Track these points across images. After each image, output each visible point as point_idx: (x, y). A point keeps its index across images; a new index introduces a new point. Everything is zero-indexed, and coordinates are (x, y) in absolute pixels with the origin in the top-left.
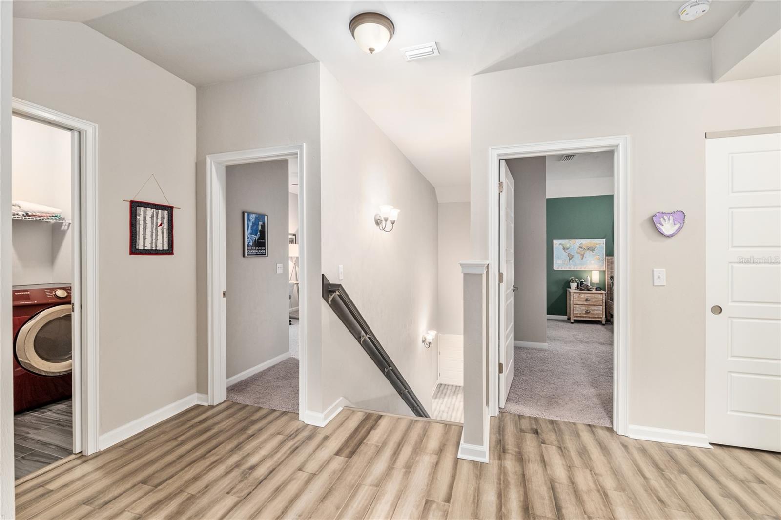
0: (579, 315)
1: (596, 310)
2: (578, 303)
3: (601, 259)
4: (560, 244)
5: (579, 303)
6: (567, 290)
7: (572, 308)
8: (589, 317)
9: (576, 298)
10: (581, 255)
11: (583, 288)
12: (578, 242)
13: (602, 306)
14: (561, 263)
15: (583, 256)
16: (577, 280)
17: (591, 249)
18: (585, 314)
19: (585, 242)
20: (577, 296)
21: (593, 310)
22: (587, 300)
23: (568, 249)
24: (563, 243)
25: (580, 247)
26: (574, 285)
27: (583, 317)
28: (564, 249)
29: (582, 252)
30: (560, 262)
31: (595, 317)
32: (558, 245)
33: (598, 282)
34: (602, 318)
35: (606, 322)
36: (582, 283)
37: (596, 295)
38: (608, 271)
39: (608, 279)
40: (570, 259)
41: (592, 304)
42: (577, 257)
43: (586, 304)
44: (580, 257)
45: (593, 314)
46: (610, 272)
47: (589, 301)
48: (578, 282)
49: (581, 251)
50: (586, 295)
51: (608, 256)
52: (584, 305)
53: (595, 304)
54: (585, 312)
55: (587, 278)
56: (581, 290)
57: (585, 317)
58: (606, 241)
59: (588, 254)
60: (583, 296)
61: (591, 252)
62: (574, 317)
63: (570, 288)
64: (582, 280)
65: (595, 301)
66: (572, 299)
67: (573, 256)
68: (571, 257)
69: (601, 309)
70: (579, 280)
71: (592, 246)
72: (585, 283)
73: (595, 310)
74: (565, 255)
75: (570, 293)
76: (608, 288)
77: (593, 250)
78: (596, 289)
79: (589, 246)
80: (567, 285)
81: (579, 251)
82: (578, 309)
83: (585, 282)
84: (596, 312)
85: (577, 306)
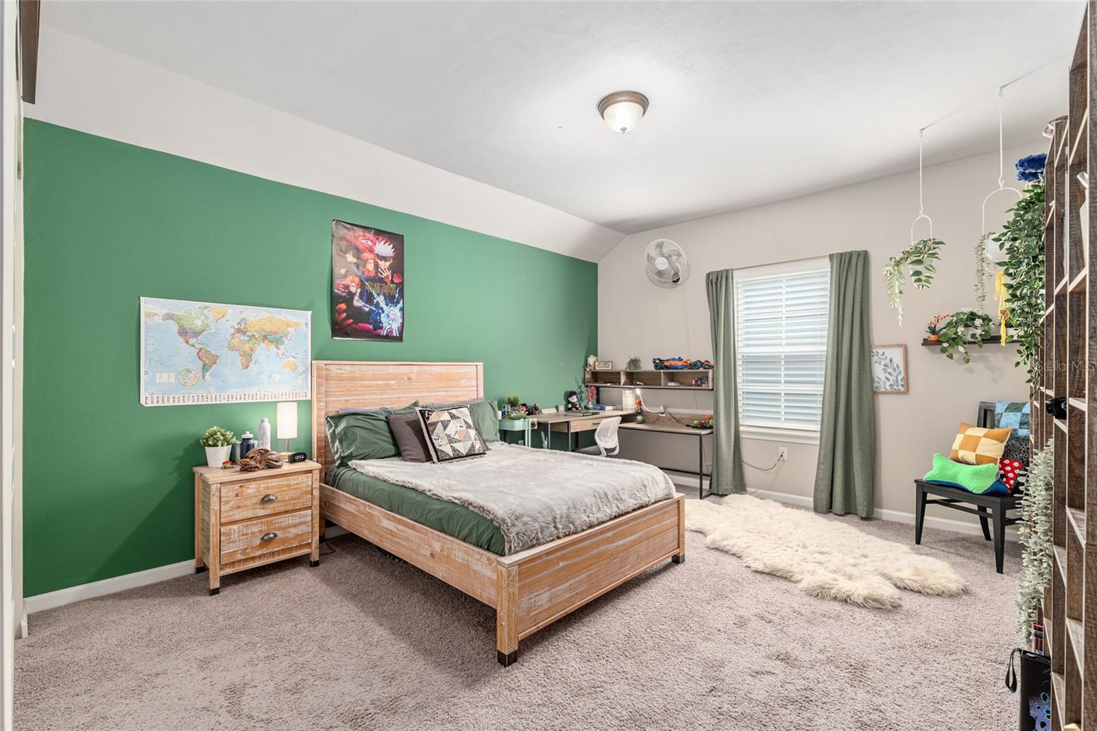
0: (239, 557)
1: (295, 526)
2: (237, 517)
3: (301, 369)
4: (169, 317)
5: (238, 515)
6: (193, 474)
7: (214, 540)
8: (273, 554)
9: (227, 502)
10: (244, 354)
11: (253, 463)
12: (233, 314)
13: (310, 508)
14: (173, 380)
15: (247, 358)
16: (229, 434)
17: (273, 338)
18: (261, 546)
19: (256, 316)
20: (232, 494)
21: (284, 528)
22: (265, 500)
23: (196, 334)
24: (180, 313)
25: (239, 331)
26: (218, 455)
27: (253, 558)
28: (183, 332)
29: (247, 347)
30: (166, 378)
31: (290, 549)
32: (158, 319)
33: (295, 436)
34: (309, 545)
35: (320, 555)
36: (246, 446)
37: (293, 480)
38: (319, 401)
39: (319, 424)
40: (205, 368)
41: (282, 509)
42: (229, 362)
43: (261, 513)
44: (238, 360)
45: (284, 541)
46: (323, 404)
47: (271, 501)
48: (234, 440)
49: (241, 341)
50: (263, 484)
51: (317, 359)
52: (258, 518)
53: (289, 508)
54: (258, 542)
55: (261, 428)
56: (246, 469)
57: (260, 557)
58: (312, 316)
59: (263, 352)
60: (251, 489)
61: (273, 347)
62: (222, 567)
63: (205, 464)
64: (248, 435)
65: (292, 499)
66: (214, 505)
67: (214, 359)
68: (208, 362)
69: (309, 519)
70: (237, 435)
71: (275, 329)
72: (256, 443)
73: (289, 527)
74: (186, 353)
75: (206, 485)
76: (319, 448)
77: (277, 342)
78: (293, 460)
79: (268, 328)
80: (196, 453)
81: (235, 342)
82: (235, 536)
83: (255, 438)
84: (293, 531)
85: (235, 527)
